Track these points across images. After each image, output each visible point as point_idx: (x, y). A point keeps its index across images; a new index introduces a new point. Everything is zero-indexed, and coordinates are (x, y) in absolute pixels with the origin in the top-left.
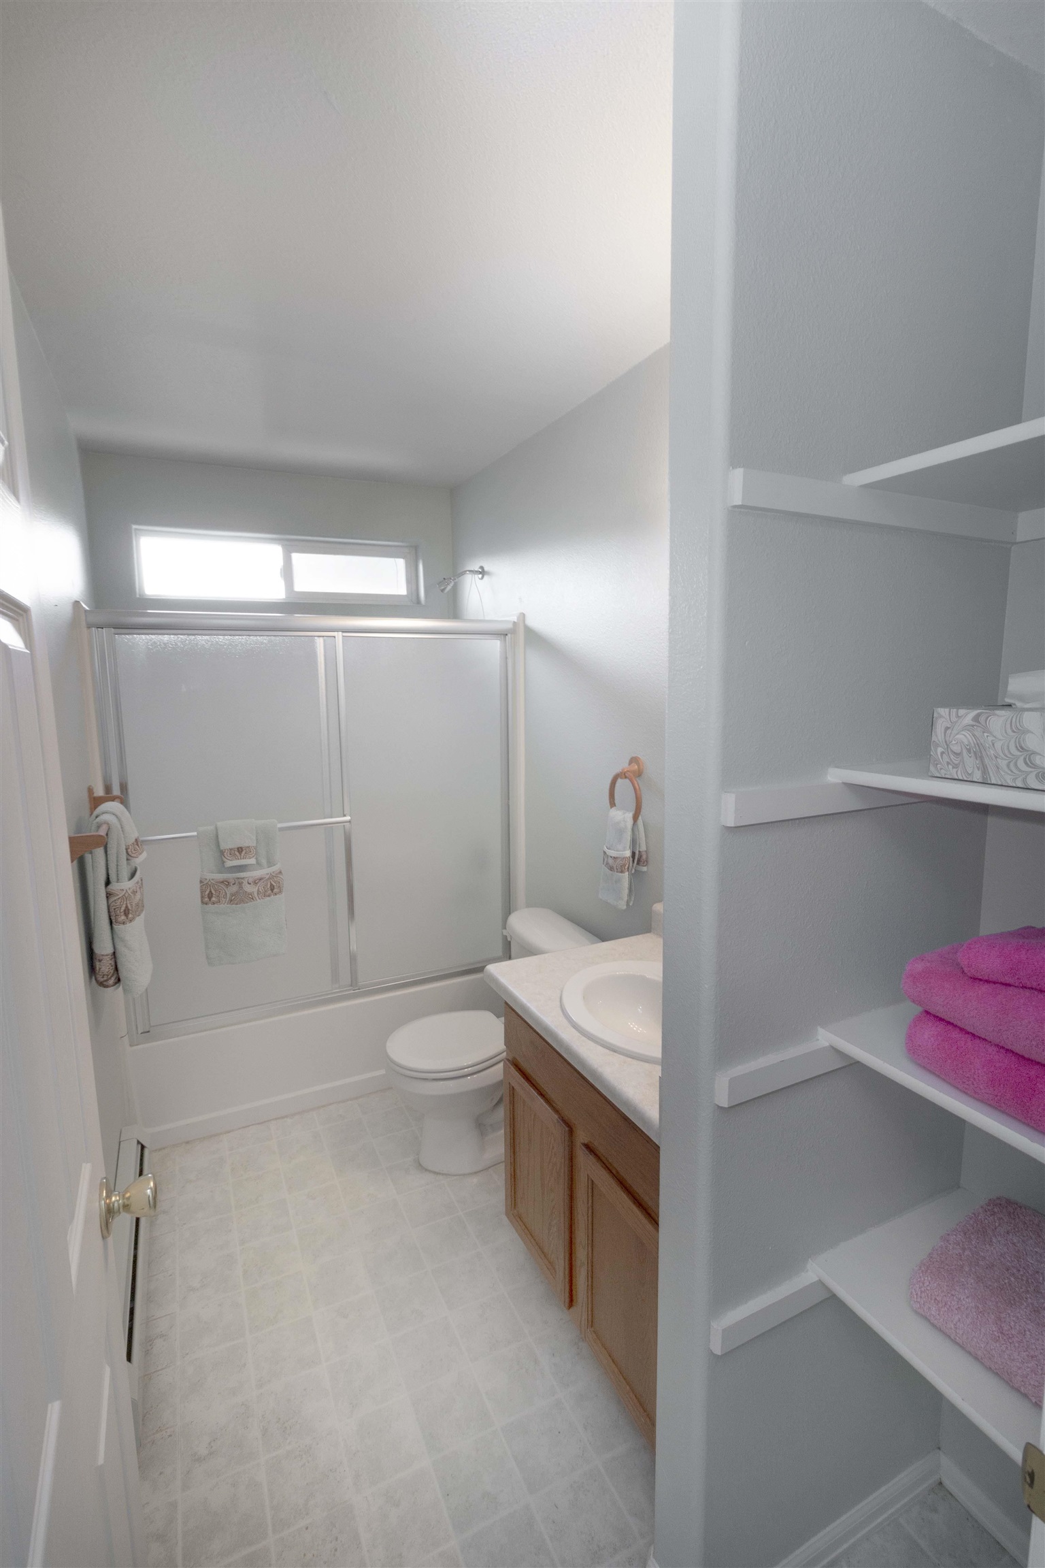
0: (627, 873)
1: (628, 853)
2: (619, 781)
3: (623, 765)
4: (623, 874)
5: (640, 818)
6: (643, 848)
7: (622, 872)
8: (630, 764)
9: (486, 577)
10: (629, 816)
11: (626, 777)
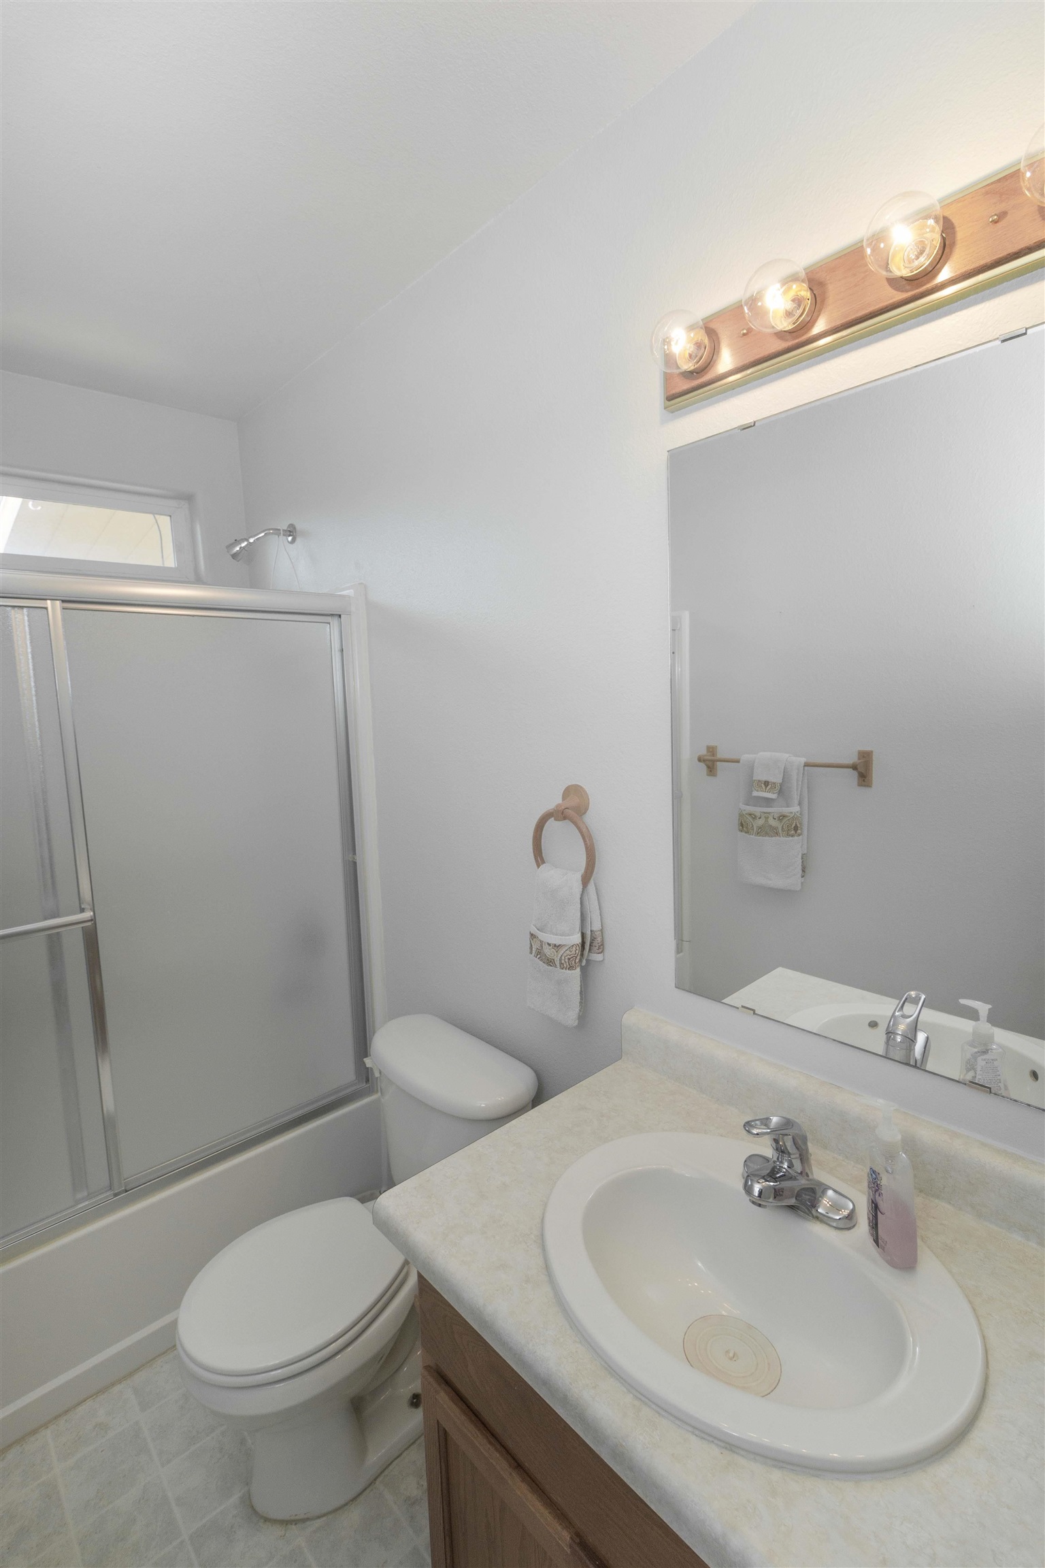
0: (578, 969)
1: (577, 939)
2: (551, 824)
3: (554, 800)
4: (573, 971)
5: (592, 881)
6: (597, 926)
7: (571, 968)
8: (564, 798)
9: (298, 540)
10: (577, 878)
11: (565, 818)
